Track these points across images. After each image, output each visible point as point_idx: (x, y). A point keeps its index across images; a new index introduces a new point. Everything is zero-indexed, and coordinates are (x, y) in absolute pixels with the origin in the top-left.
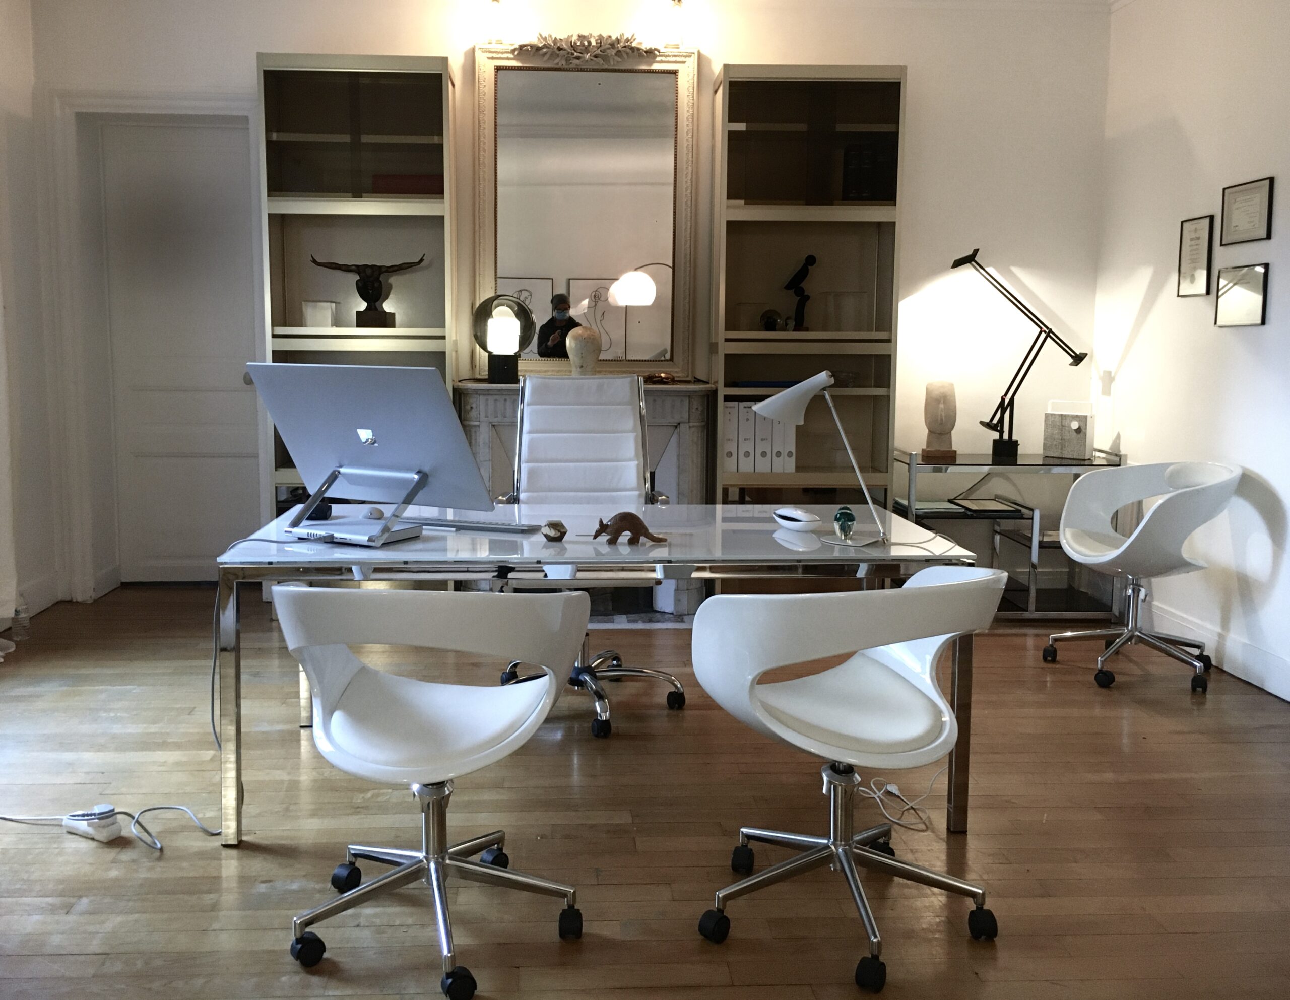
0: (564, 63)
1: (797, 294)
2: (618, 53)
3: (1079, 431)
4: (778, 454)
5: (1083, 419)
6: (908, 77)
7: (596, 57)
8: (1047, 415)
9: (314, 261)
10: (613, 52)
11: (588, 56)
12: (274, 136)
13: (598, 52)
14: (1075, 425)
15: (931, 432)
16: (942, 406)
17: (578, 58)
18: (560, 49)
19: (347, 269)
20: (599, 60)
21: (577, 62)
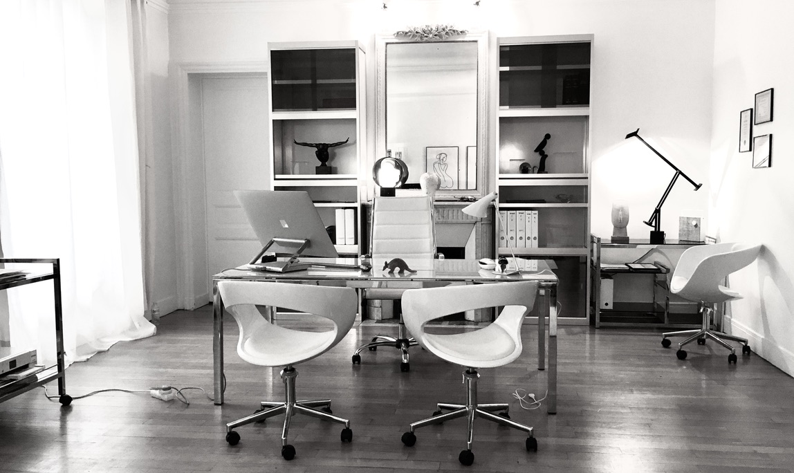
0: (419, 39)
1: (540, 154)
2: (447, 33)
3: (696, 226)
4: (529, 238)
5: (699, 220)
6: (595, 40)
7: (436, 35)
8: (680, 218)
9: (296, 142)
10: (444, 33)
11: (431, 36)
12: (276, 82)
13: (437, 33)
14: (694, 223)
15: (615, 227)
16: (620, 213)
17: (427, 37)
18: (417, 32)
19: (311, 145)
20: (437, 37)
21: (426, 38)
